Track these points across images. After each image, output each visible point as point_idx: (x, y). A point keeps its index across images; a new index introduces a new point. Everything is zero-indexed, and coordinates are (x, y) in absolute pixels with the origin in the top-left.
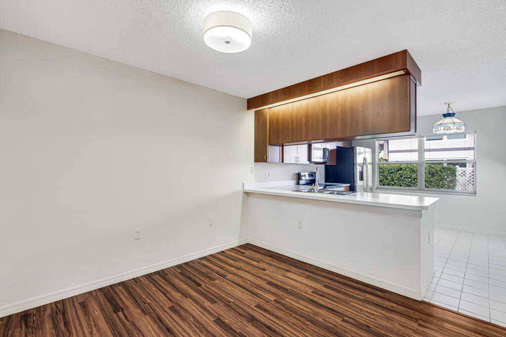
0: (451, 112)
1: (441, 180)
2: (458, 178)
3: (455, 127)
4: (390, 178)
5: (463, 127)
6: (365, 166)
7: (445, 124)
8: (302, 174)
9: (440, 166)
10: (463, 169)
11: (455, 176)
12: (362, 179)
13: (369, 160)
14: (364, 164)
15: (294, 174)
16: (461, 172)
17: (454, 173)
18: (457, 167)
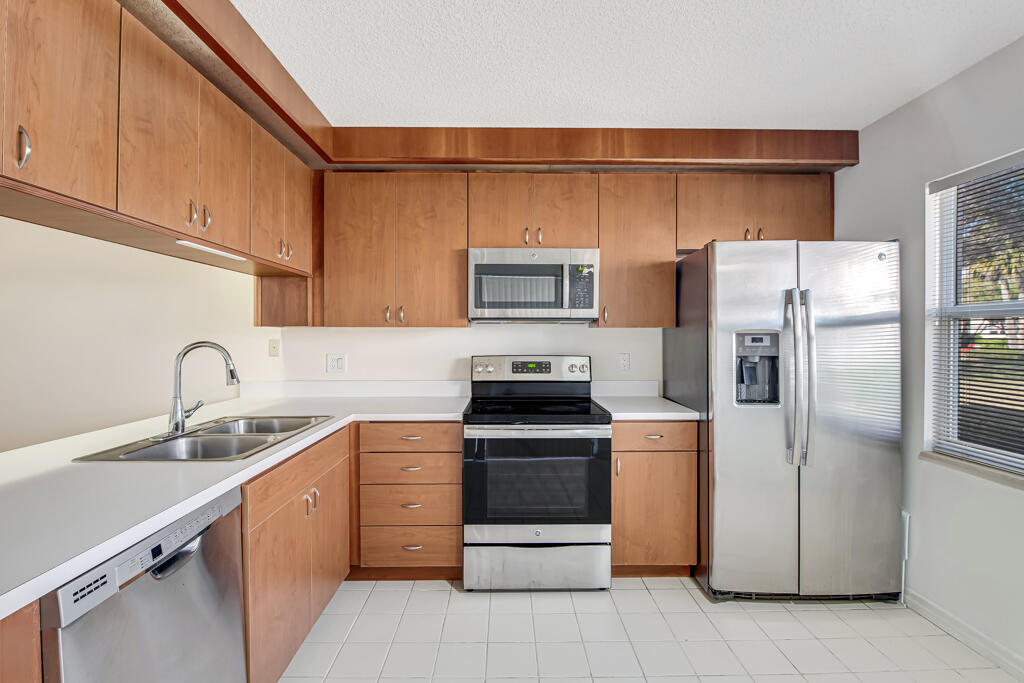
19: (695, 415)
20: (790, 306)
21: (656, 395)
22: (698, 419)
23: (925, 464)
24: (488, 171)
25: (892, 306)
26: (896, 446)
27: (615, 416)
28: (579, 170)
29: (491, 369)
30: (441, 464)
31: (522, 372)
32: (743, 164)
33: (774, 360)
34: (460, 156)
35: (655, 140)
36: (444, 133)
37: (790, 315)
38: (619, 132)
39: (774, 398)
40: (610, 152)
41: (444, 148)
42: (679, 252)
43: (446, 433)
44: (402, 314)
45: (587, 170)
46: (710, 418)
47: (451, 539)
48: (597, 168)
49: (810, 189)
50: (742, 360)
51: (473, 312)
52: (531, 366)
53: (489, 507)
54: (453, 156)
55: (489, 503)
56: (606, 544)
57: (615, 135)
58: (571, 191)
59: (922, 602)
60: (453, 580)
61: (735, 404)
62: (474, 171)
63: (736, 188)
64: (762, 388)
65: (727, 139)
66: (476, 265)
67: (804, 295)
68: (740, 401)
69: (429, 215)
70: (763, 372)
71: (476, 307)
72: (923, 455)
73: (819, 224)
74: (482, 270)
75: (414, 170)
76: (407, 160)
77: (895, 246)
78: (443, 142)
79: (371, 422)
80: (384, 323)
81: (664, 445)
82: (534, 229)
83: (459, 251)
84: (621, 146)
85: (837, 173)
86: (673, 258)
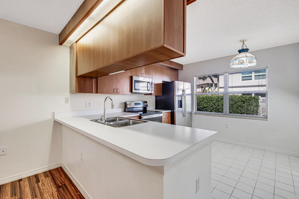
0: (245, 48)
1: (249, 106)
2: (260, 104)
3: (248, 60)
4: (216, 104)
5: (255, 61)
6: (183, 96)
7: (239, 58)
8: (127, 103)
9: (248, 96)
10: (264, 98)
11: (258, 103)
12: (181, 106)
13: (188, 91)
14: (182, 95)
15: (121, 103)
16: (261, 100)
17: (257, 101)
18: (260, 97)
19: (170, 111)
20: (183, 92)
23: (194, 115)
26: (191, 113)
31: (136, 105)
33: (181, 101)
46: (174, 111)
61: (178, 108)
67: (185, 90)
72: (194, 114)
74: (135, 81)
77: (191, 84)
85: (179, 71)
86: (162, 82)
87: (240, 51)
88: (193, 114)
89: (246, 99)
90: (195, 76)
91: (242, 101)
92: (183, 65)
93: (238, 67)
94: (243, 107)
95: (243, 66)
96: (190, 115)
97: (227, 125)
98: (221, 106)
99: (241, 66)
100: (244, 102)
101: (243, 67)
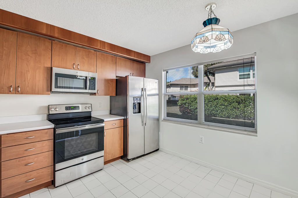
14: (141, 96)
19: (123, 118)
20: (143, 92)
21: (108, 114)
22: (124, 118)
23: (162, 122)
24: (60, 42)
25: (156, 92)
26: (158, 120)
27: (105, 120)
28: (91, 49)
29: (57, 109)
30: (44, 145)
31: (69, 110)
32: (130, 58)
33: (140, 104)
34: (52, 35)
35: (113, 47)
36: (45, 25)
37: (143, 93)
38: (104, 42)
39: (140, 112)
40: (102, 47)
41: (45, 30)
42: (117, 77)
43: (46, 133)
44: (19, 89)
45: (93, 50)
46: (127, 118)
47: (48, 172)
48: (96, 50)
49: (142, 66)
50: (134, 103)
51: (54, 89)
52: (72, 108)
53: (65, 155)
54: (49, 34)
55: (65, 154)
56: (102, 156)
57: (103, 43)
58: (88, 55)
59: (163, 149)
60: (47, 187)
61: (133, 114)
62: (54, 40)
63: (129, 63)
64: (137, 110)
65: (128, 51)
66: (56, 73)
67: (145, 89)
68: (134, 113)
69: (34, 52)
70: (137, 106)
71: (55, 88)
72: (162, 121)
73: (143, 74)
74: (57, 75)
75: (28, 34)
76: (27, 30)
77: (158, 80)
78: (45, 28)
79: (7, 134)
80: (9, 92)
81: (116, 126)
82: (77, 64)
83: (47, 67)
84: (105, 46)
85: (146, 64)
86: (115, 78)
87: (205, 24)
88: (160, 120)
89: (242, 100)
90: (164, 71)
91: (237, 102)
92: (150, 56)
93: (207, 52)
94: (238, 108)
95: (214, 50)
96: (156, 122)
97: (201, 138)
98: (214, 107)
99: (212, 50)
100: (239, 103)
101: (214, 52)
